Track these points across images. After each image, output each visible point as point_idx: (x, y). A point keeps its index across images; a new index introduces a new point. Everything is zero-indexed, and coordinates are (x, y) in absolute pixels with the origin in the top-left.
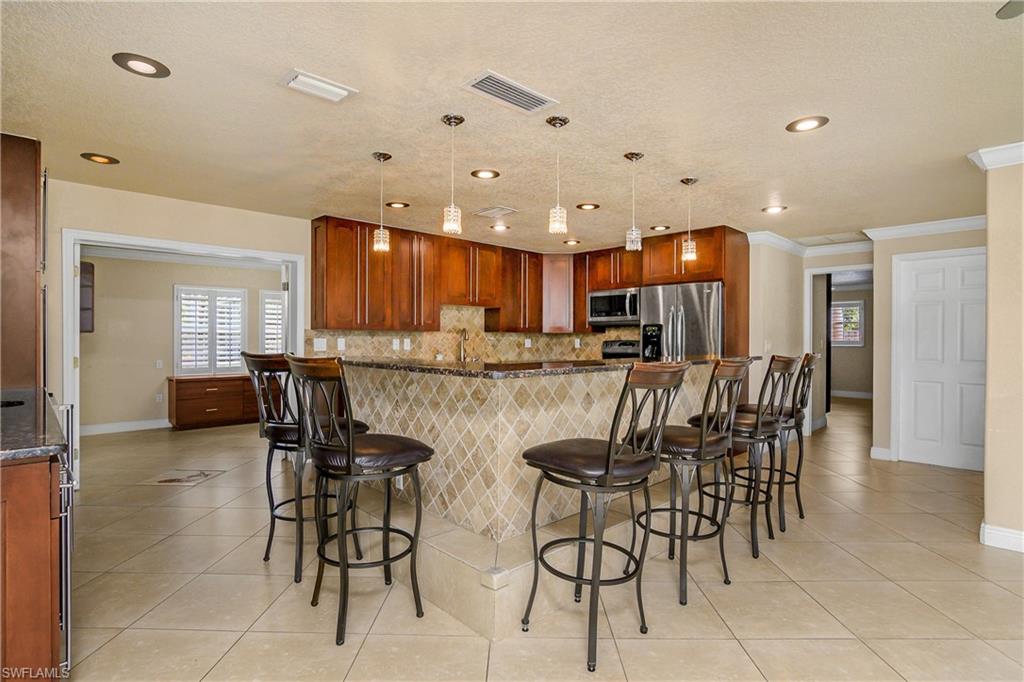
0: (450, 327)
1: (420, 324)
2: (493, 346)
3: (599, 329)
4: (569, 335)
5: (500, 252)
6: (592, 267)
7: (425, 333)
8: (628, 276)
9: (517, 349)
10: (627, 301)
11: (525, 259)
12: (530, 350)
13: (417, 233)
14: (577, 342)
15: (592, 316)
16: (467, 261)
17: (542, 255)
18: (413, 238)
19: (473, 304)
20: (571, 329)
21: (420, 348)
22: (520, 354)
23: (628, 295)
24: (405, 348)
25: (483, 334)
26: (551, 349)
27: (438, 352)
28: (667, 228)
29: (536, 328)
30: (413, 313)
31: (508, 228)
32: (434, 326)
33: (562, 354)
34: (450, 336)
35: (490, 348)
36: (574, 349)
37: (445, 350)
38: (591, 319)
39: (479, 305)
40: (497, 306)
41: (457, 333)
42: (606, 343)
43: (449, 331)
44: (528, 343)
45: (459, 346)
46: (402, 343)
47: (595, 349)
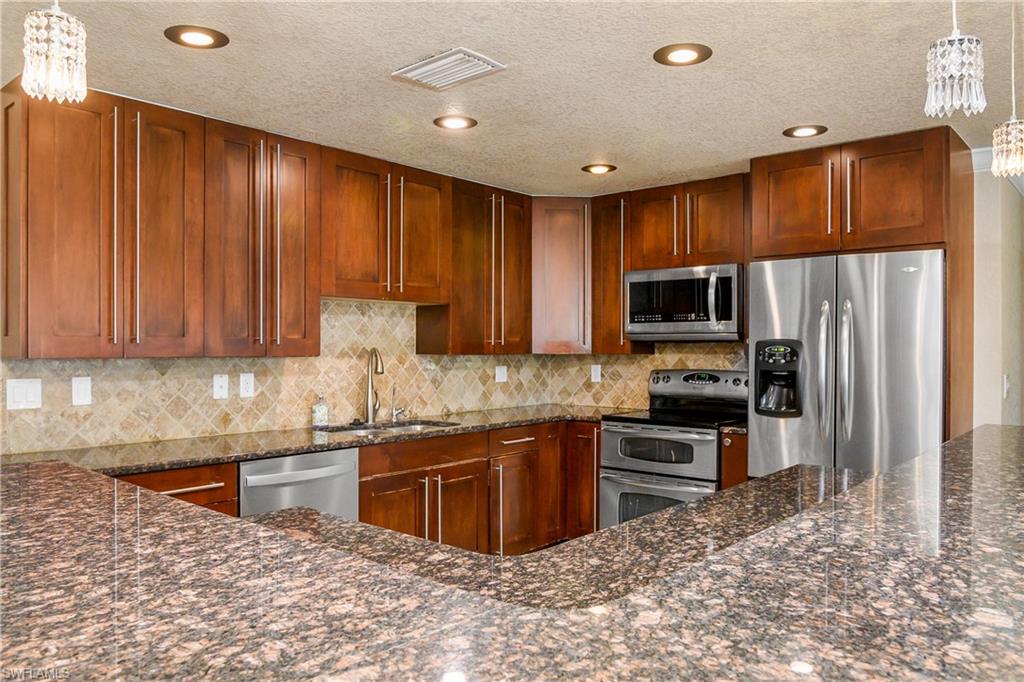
0: (343, 345)
1: (273, 341)
2: (434, 381)
3: (644, 347)
4: (580, 357)
5: (449, 188)
6: (634, 223)
7: (288, 361)
8: (709, 241)
9: (482, 388)
10: (711, 292)
11: (498, 205)
12: (505, 386)
13: (267, 136)
14: (595, 372)
15: (632, 321)
16: (380, 206)
17: (530, 197)
18: (256, 144)
19: (393, 296)
20: (588, 347)
21: (278, 392)
22: (485, 396)
23: (713, 279)
24: (243, 394)
25: (414, 358)
26: (544, 384)
27: (319, 400)
28: (822, 130)
29: (517, 346)
30: (256, 317)
31: (473, 123)
32: (307, 345)
33: (565, 392)
34: (344, 365)
35: (427, 387)
36: (589, 385)
37: (333, 395)
38: (630, 327)
39: (407, 297)
40: (442, 302)
41: (360, 357)
42: (659, 375)
43: (343, 355)
44: (501, 374)
45: (363, 384)
46: (234, 384)
47: (632, 385)
